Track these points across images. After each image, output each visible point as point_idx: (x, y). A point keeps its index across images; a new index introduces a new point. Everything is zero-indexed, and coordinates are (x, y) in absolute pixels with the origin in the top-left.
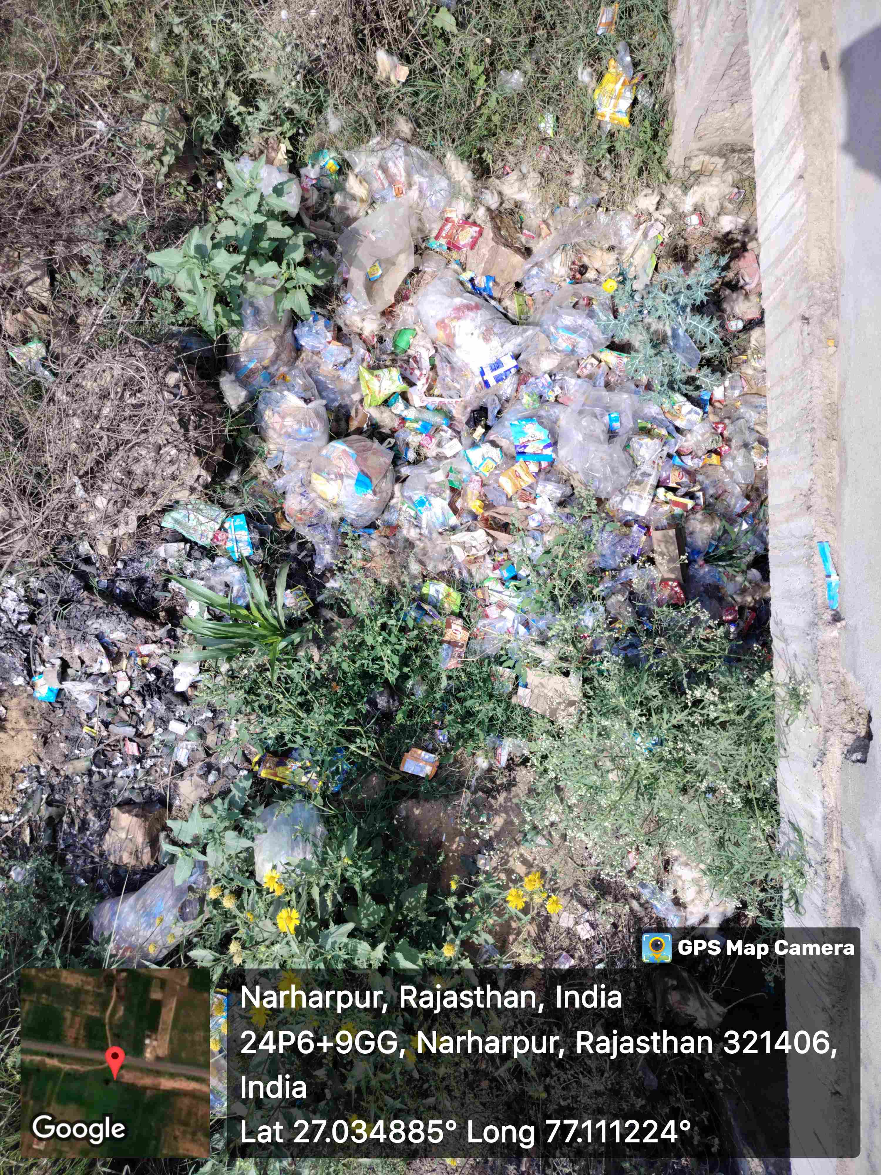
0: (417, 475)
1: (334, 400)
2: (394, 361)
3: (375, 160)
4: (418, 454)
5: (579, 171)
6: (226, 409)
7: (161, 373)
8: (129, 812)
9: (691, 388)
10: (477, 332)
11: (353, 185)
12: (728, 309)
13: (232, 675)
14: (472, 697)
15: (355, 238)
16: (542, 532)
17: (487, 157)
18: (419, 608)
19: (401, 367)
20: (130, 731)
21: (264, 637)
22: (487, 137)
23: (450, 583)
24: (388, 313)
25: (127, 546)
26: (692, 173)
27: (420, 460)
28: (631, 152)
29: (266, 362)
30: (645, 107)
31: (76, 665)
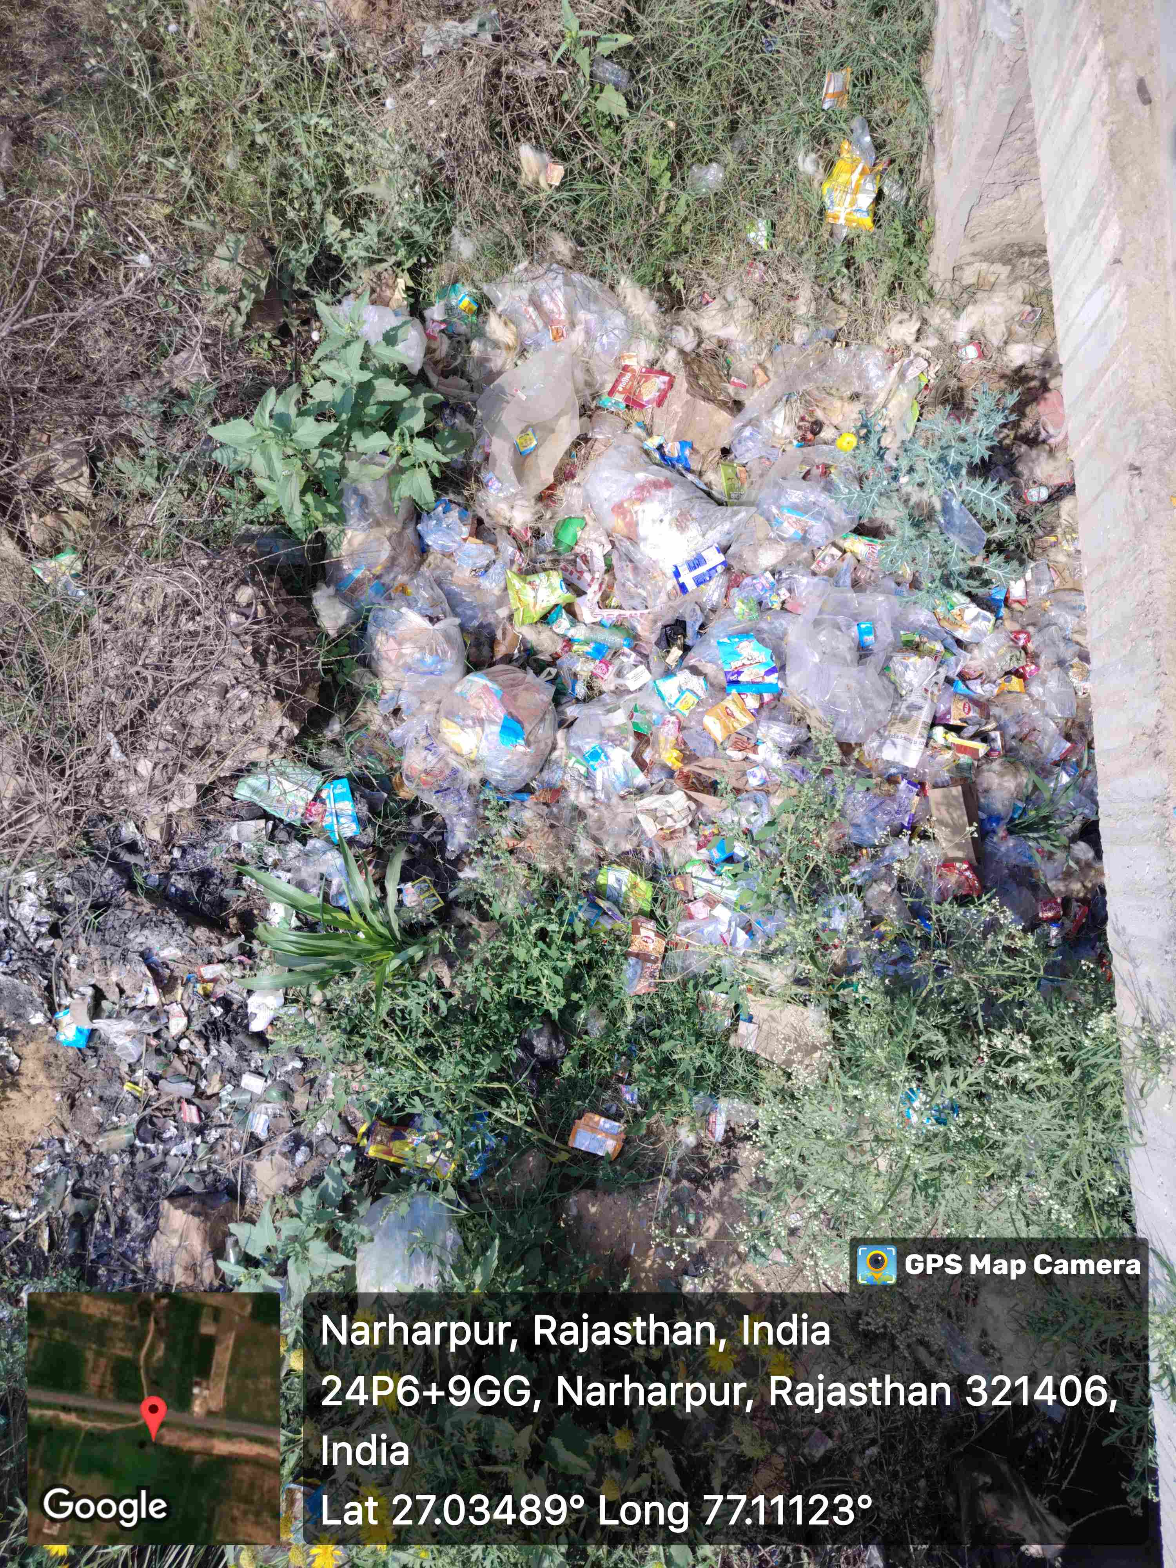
0: (589, 717)
1: (473, 618)
2: (555, 562)
3: (523, 293)
4: (590, 687)
5: (805, 293)
6: (322, 634)
7: (229, 588)
8: (184, 1207)
9: (976, 583)
10: (667, 518)
11: (495, 327)
12: (1026, 472)
13: (328, 1008)
14: (671, 1037)
15: (500, 398)
16: (768, 793)
17: (677, 281)
18: (594, 905)
19: (565, 570)
20: (187, 1089)
21: (370, 952)
22: (676, 255)
23: (636, 869)
24: (546, 497)
25: (187, 826)
26: (965, 289)
27: (592, 695)
28: (877, 263)
29: (378, 570)
30: (894, 203)
31: (112, 994)
